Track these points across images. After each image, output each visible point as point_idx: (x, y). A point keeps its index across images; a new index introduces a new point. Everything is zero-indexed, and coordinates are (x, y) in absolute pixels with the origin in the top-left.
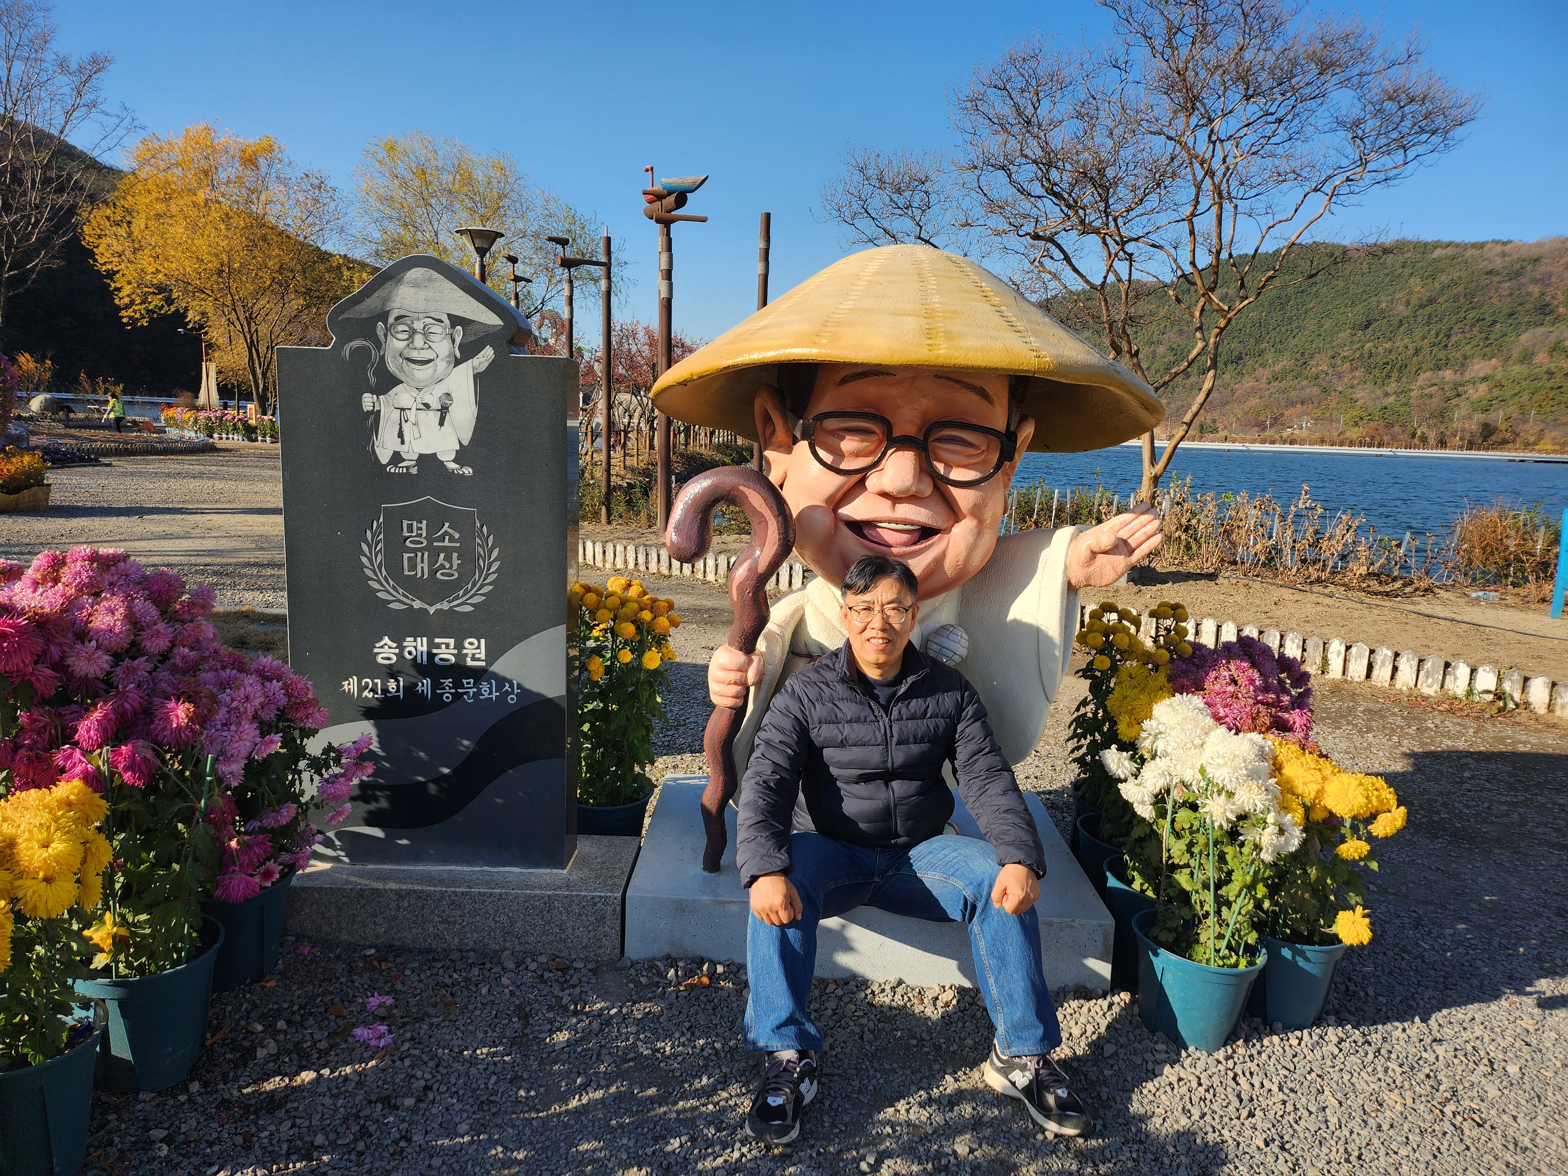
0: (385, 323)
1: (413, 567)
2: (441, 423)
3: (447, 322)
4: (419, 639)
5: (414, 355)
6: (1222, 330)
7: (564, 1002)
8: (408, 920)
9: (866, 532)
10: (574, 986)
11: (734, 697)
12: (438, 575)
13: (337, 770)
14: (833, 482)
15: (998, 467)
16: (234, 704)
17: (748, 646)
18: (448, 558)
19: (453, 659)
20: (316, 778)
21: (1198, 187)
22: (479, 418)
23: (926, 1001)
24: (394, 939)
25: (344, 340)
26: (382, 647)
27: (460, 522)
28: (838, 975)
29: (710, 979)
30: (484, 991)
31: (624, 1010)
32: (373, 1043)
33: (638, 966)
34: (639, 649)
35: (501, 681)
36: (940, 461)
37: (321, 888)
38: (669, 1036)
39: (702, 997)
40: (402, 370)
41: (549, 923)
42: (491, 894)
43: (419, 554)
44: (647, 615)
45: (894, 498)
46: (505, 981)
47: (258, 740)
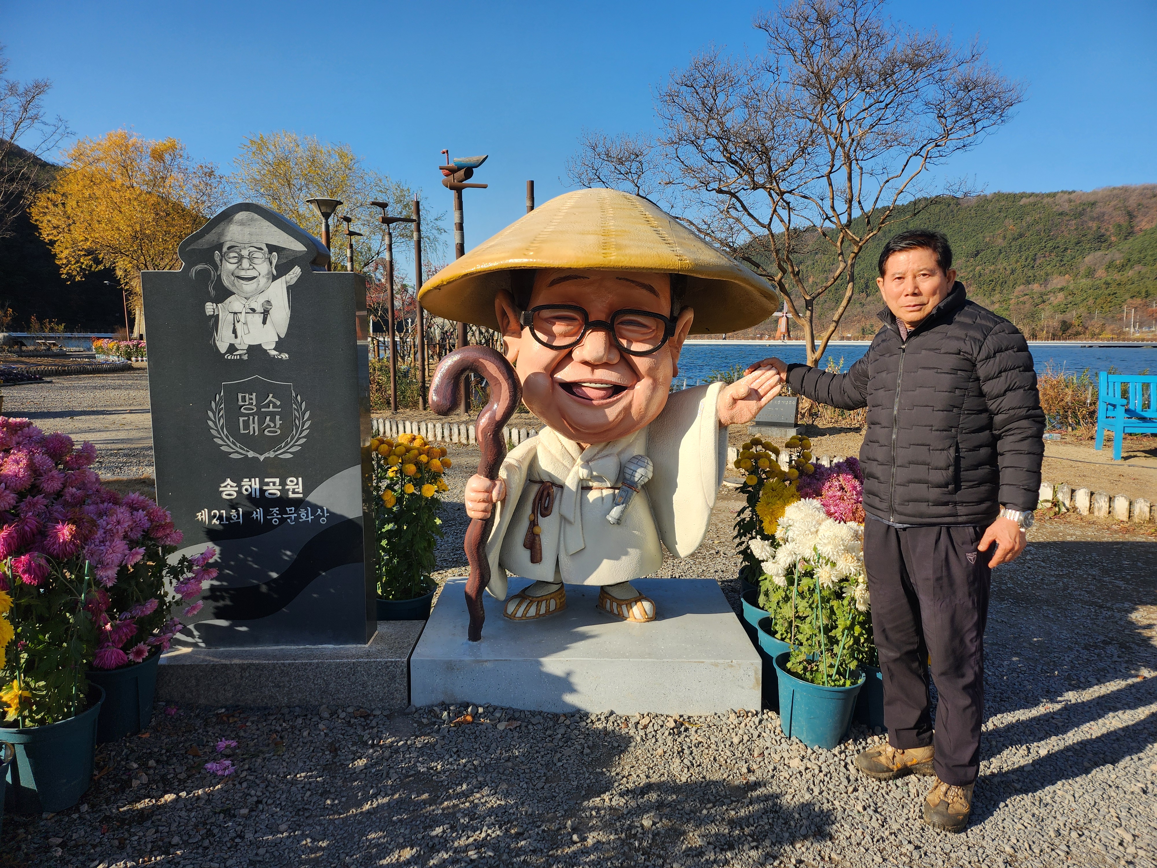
0: (220, 251)
1: (246, 425)
2: (264, 322)
3: (266, 249)
4: (253, 480)
5: (243, 274)
6: (857, 254)
7: (365, 739)
8: (249, 686)
9: (574, 390)
10: (373, 728)
11: (483, 511)
12: (266, 432)
13: (190, 575)
14: (549, 355)
15: (664, 341)
16: (109, 527)
17: (492, 473)
18: (273, 420)
19: (279, 493)
20: (174, 581)
21: (833, 153)
22: (292, 318)
23: (630, 725)
24: (239, 700)
25: (189, 265)
26: (225, 486)
27: (280, 393)
28: (567, 710)
29: (473, 717)
30: (305, 734)
31: (409, 742)
32: (220, 773)
33: (421, 711)
34: (418, 483)
35: (315, 508)
36: (624, 338)
37: (183, 665)
38: (441, 758)
39: (467, 731)
40: (234, 285)
41: (354, 683)
42: (311, 664)
43: (251, 418)
44: (424, 458)
45: (593, 366)
46: (321, 726)
47: (127, 552)
